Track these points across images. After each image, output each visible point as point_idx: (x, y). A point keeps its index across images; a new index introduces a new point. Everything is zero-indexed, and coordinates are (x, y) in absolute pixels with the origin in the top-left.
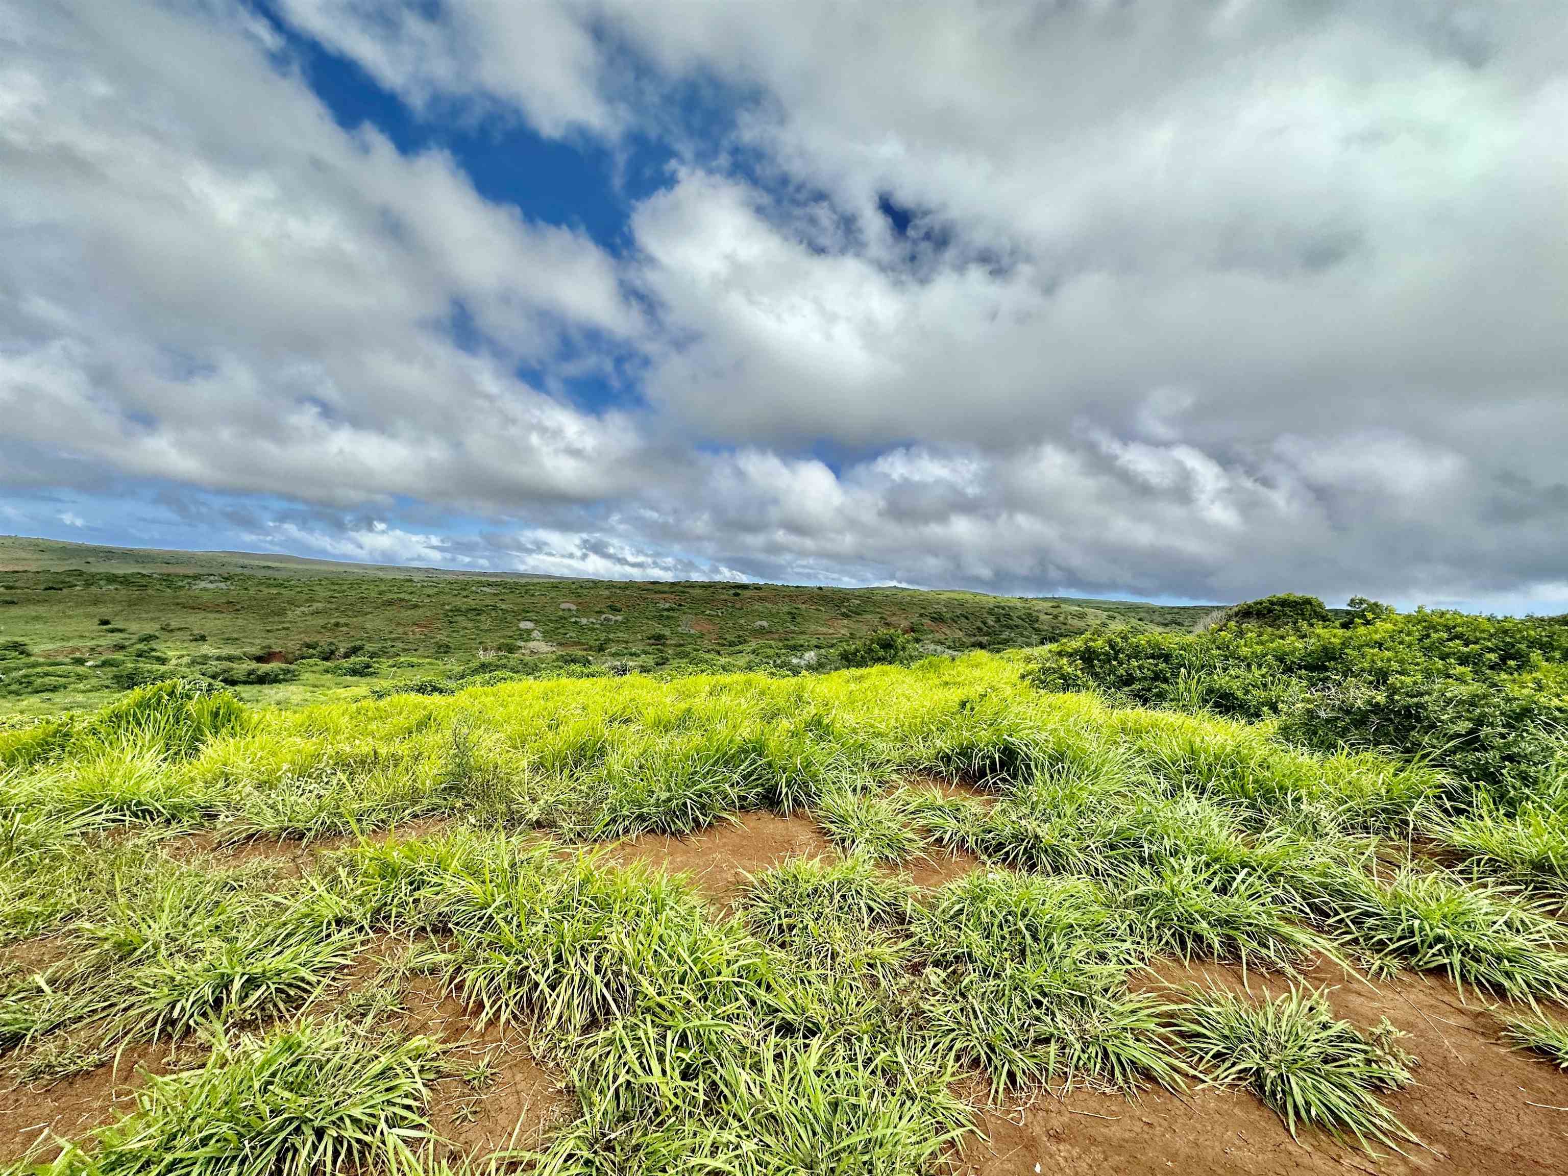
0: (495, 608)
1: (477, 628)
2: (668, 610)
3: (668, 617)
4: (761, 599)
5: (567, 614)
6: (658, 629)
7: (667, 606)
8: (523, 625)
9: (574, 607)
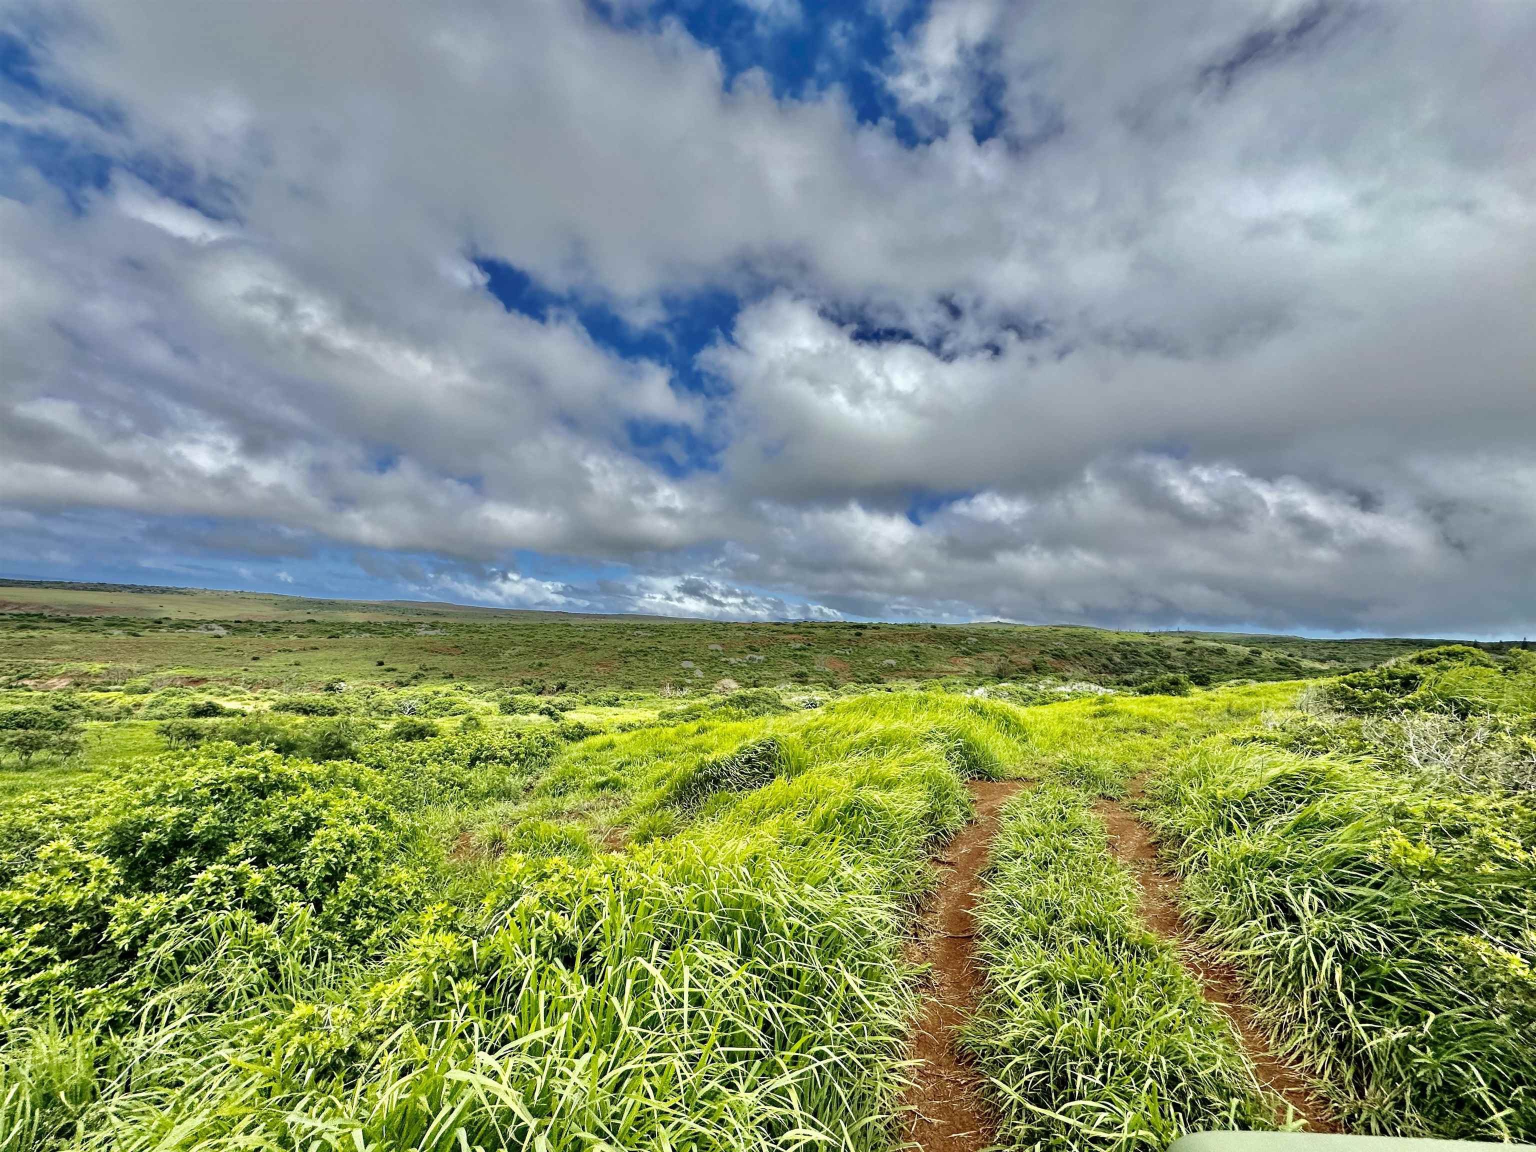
0: (657, 649)
1: (647, 667)
2: (799, 650)
3: (802, 657)
4: (881, 638)
5: (715, 654)
6: (797, 669)
7: (798, 646)
8: (685, 664)
9: (720, 648)
